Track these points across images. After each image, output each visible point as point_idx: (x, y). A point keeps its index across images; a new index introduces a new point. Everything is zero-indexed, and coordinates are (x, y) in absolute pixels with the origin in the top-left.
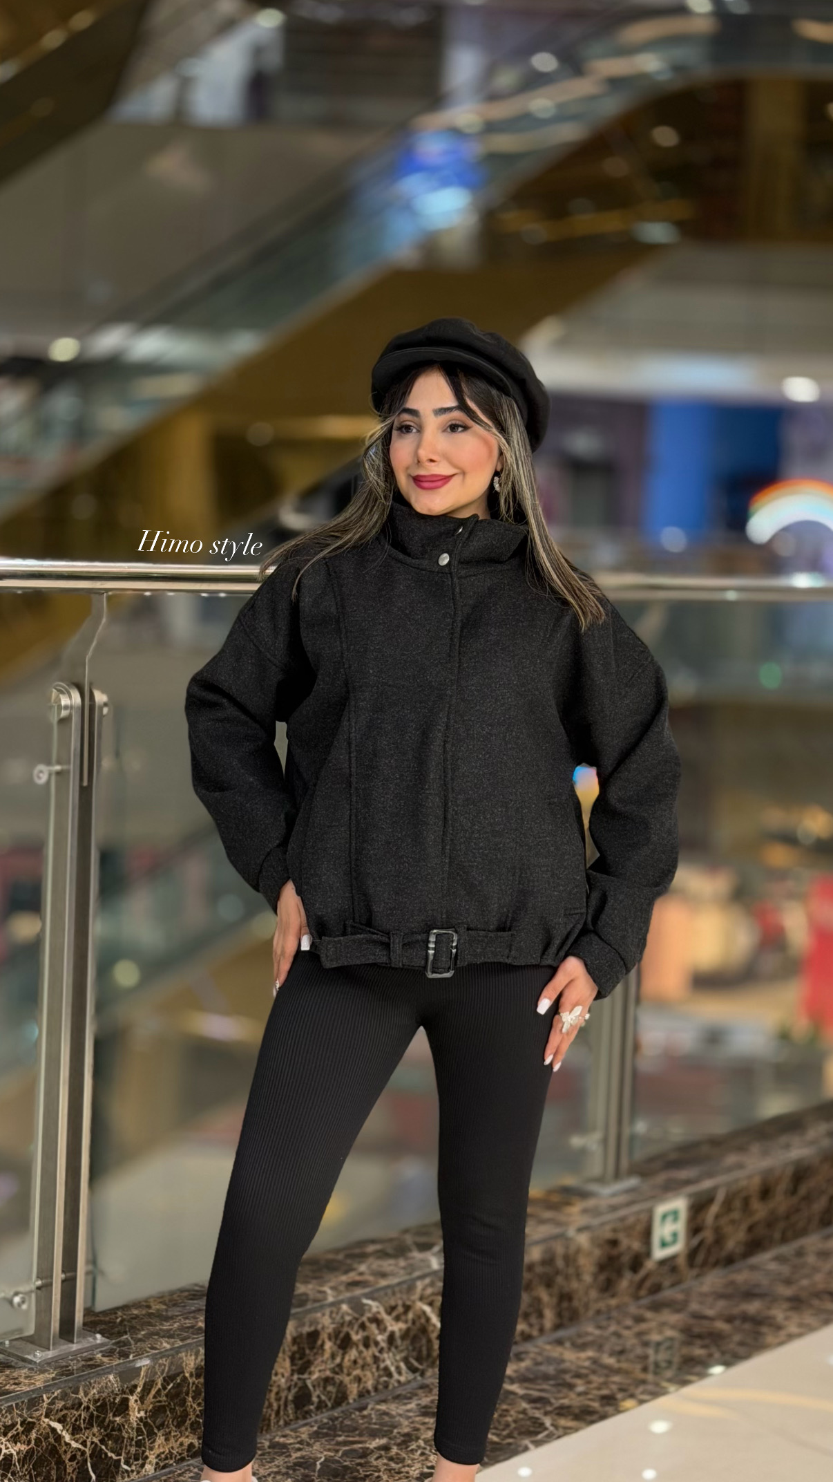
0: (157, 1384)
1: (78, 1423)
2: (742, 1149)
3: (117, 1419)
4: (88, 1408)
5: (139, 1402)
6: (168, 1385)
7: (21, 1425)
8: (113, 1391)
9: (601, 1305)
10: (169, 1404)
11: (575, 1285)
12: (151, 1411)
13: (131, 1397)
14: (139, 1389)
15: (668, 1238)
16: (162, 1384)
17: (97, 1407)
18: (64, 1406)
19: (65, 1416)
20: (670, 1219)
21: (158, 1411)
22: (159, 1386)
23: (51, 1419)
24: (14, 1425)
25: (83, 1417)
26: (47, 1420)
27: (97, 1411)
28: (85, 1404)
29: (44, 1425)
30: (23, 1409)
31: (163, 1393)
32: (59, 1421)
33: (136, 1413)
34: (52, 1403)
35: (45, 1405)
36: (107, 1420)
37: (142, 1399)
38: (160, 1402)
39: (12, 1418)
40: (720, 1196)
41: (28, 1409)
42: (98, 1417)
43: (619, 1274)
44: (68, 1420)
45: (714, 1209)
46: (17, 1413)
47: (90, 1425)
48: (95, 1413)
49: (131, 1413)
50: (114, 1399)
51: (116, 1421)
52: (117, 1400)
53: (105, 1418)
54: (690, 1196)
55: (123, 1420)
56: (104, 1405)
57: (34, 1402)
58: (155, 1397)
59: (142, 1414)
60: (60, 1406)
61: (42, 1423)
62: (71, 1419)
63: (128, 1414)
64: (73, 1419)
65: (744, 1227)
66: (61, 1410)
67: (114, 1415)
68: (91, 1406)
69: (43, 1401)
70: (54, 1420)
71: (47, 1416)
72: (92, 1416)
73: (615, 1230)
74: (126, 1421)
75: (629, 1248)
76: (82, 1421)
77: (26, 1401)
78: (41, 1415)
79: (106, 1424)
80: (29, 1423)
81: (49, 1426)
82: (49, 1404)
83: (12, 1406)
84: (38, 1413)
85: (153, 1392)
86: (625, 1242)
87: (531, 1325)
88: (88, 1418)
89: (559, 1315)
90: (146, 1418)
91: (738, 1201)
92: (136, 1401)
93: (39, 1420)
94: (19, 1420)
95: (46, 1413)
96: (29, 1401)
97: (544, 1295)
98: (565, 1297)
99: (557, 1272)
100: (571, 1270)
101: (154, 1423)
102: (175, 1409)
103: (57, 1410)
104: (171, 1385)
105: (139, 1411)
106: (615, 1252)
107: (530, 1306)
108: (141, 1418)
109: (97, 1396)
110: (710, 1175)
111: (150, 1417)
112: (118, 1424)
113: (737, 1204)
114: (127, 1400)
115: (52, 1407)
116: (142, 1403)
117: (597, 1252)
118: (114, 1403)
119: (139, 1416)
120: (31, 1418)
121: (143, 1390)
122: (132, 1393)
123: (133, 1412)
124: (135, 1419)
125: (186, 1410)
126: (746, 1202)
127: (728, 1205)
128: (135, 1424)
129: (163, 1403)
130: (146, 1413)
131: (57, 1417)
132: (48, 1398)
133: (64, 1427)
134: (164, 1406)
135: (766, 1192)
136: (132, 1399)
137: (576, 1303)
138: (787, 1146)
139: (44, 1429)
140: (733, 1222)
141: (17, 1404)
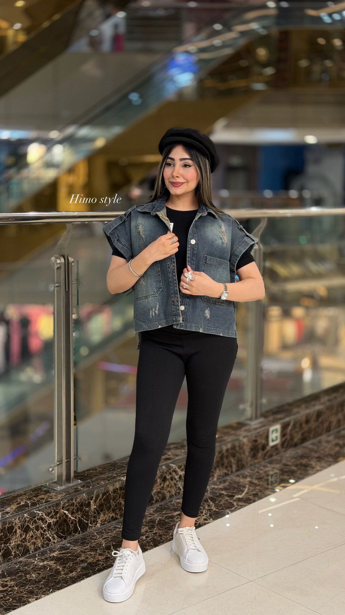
0: (100, 496)
1: (73, 511)
2: (299, 406)
3: (87, 509)
4: (76, 505)
5: (94, 503)
6: (104, 496)
7: (54, 512)
8: (85, 499)
9: (252, 462)
10: (105, 503)
11: (243, 456)
12: (98, 505)
13: (91, 501)
14: (94, 498)
15: (274, 438)
16: (102, 496)
17: (80, 505)
18: (68, 505)
19: (69, 509)
20: (274, 432)
21: (101, 506)
22: (101, 497)
23: (64, 510)
24: (51, 512)
25: (75, 509)
26: (62, 510)
27: (80, 506)
28: (75, 504)
29: (62, 512)
30: (54, 507)
31: (102, 499)
32: (67, 510)
33: (93, 507)
34: (64, 504)
35: (62, 505)
36: (83, 509)
37: (95, 501)
38: (101, 502)
39: (50, 510)
40: (292, 424)
41: (56, 507)
42: (80, 508)
43: (258, 451)
44: (70, 510)
45: (290, 428)
46: (52, 509)
47: (77, 511)
48: (79, 507)
49: (91, 506)
50: (86, 502)
51: (86, 509)
52: (87, 502)
53: (82, 509)
54: (281, 424)
55: (89, 509)
56: (82, 504)
57: (58, 505)
58: (99, 501)
59: (95, 507)
60: (67, 505)
61: (61, 511)
62: (71, 509)
63: (90, 507)
64: (72, 510)
65: (300, 433)
66: (67, 507)
67: (86, 508)
68: (78, 505)
69: (61, 504)
70: (65, 510)
71: (62, 509)
72: (78, 508)
73: (256, 437)
74: (90, 510)
75: (261, 443)
76: (75, 510)
77: (55, 504)
78: (61, 508)
79: (83, 511)
80: (57, 511)
81: (63, 512)
82: (63, 505)
83: (50, 506)
84: (59, 508)
85: (99, 499)
86: (259, 440)
87: (228, 470)
88: (76, 509)
89: (238, 466)
90: (97, 508)
91: (298, 424)
92: (93, 502)
93: (60, 510)
94: (53, 511)
95: (62, 507)
96: (56, 504)
97: (232, 460)
98: (239, 460)
99: (237, 452)
100: (241, 451)
101: (100, 510)
102: (107, 504)
103: (66, 507)
104: (105, 496)
105: (94, 506)
106: (256, 444)
107: (228, 464)
108: (95, 508)
109: (79, 502)
110: (288, 416)
111: (98, 508)
112: (87, 510)
113: (298, 425)
114: (90, 502)
115: (64, 506)
116: (95, 503)
117: (250, 445)
118: (86, 504)
119: (94, 507)
120: (57, 510)
121: (95, 498)
122: (91, 500)
123: (92, 506)
124: (93, 509)
125: (110, 505)
126: (301, 425)
127: (294, 426)
128: (93, 511)
129: (102, 503)
130: (97, 506)
131: (66, 509)
132: (63, 503)
133: (68, 512)
134: (103, 504)
135: (307, 421)
136: (92, 502)
137: (243, 462)
138: (314, 405)
139: (62, 513)
140: (296, 432)
141: (52, 505)
